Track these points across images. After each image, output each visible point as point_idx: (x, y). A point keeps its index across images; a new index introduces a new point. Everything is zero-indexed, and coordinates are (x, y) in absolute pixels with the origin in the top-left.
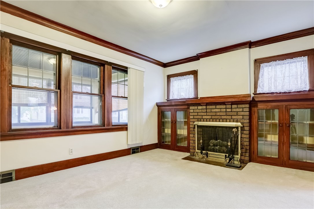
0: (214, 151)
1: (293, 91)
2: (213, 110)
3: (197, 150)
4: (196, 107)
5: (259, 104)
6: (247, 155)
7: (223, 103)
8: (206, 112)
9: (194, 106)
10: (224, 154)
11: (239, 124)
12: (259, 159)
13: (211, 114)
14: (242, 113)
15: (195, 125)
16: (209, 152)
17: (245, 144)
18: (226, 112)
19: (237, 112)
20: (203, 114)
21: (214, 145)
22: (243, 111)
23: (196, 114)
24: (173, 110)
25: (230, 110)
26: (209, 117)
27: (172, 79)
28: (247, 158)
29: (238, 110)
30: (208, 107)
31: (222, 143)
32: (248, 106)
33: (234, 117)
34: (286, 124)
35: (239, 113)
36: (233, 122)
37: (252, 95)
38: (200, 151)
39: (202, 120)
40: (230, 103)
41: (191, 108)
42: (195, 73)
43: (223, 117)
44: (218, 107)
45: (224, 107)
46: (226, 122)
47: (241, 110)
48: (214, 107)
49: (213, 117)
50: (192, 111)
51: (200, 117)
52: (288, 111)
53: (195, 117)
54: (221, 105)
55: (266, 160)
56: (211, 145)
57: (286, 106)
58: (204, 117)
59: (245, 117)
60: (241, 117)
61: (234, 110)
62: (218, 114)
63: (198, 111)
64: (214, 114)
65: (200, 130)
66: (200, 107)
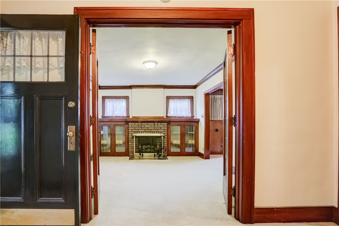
0: (146, 152)
1: (185, 116)
2: (145, 126)
3: (135, 153)
4: (134, 124)
5: (171, 123)
6: (166, 152)
7: (153, 122)
8: (141, 127)
9: (132, 123)
10: (153, 154)
11: (162, 135)
12: (172, 154)
13: (145, 128)
14: (164, 128)
15: (133, 136)
16: (144, 154)
17: (165, 146)
18: (154, 127)
19: (161, 127)
20: (139, 128)
21: (146, 149)
22: (164, 127)
23: (134, 128)
24: (113, 125)
25: (156, 126)
26: (143, 130)
27: (106, 100)
28: (166, 154)
29: (161, 126)
30: (142, 124)
31: (151, 147)
32: (166, 124)
33: (159, 130)
34: (184, 134)
35: (162, 128)
36: (159, 133)
37: (165, 117)
38: (139, 154)
39: (138, 132)
40: (157, 122)
41: (130, 124)
42: (127, 98)
43: (152, 130)
44: (149, 124)
45: (153, 124)
46: (154, 133)
47: (163, 126)
48: (147, 124)
49: (146, 130)
50: (130, 126)
51: (137, 130)
52: (184, 126)
53: (133, 130)
54: (151, 123)
55: (175, 154)
56: (144, 149)
57: (184, 124)
58: (139, 131)
59: (165, 130)
60: (163, 130)
61: (159, 126)
62: (149, 128)
63: (135, 126)
64: (147, 128)
65: (137, 139)
66: (137, 124)
